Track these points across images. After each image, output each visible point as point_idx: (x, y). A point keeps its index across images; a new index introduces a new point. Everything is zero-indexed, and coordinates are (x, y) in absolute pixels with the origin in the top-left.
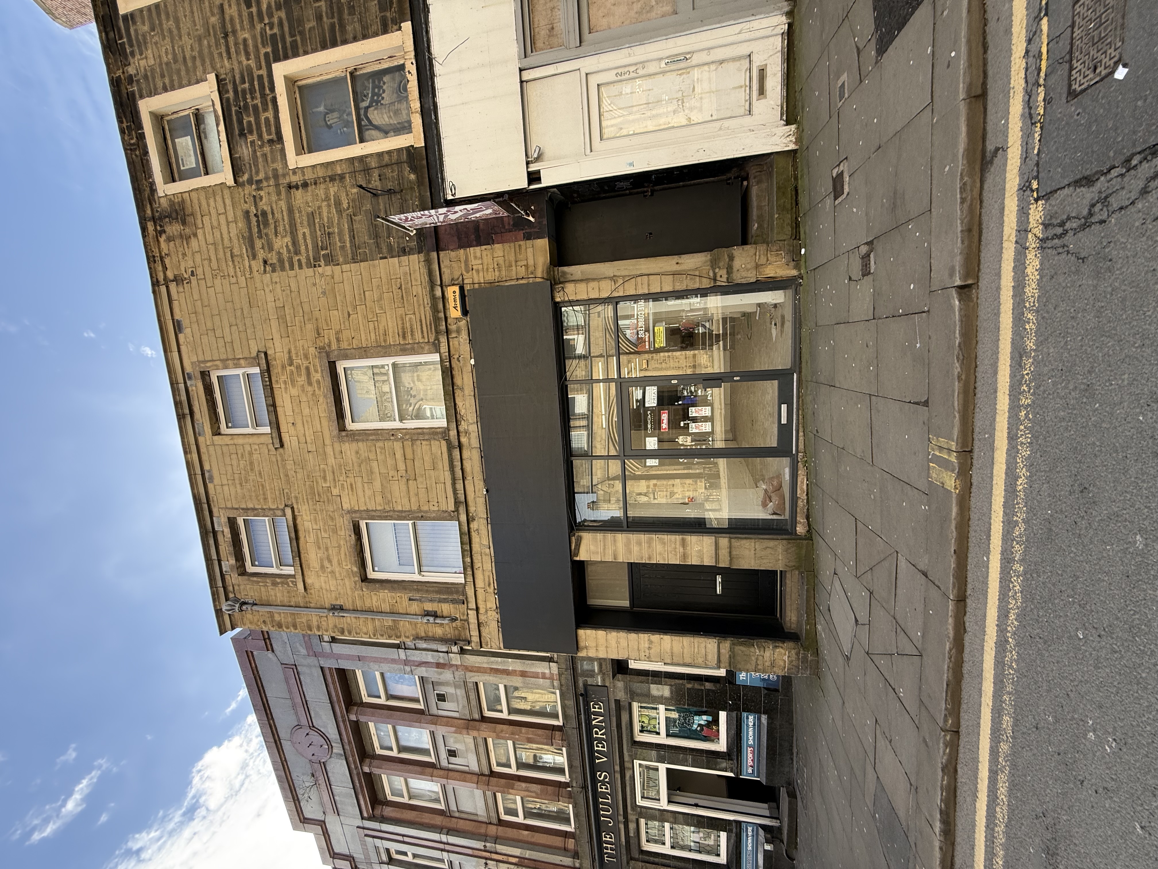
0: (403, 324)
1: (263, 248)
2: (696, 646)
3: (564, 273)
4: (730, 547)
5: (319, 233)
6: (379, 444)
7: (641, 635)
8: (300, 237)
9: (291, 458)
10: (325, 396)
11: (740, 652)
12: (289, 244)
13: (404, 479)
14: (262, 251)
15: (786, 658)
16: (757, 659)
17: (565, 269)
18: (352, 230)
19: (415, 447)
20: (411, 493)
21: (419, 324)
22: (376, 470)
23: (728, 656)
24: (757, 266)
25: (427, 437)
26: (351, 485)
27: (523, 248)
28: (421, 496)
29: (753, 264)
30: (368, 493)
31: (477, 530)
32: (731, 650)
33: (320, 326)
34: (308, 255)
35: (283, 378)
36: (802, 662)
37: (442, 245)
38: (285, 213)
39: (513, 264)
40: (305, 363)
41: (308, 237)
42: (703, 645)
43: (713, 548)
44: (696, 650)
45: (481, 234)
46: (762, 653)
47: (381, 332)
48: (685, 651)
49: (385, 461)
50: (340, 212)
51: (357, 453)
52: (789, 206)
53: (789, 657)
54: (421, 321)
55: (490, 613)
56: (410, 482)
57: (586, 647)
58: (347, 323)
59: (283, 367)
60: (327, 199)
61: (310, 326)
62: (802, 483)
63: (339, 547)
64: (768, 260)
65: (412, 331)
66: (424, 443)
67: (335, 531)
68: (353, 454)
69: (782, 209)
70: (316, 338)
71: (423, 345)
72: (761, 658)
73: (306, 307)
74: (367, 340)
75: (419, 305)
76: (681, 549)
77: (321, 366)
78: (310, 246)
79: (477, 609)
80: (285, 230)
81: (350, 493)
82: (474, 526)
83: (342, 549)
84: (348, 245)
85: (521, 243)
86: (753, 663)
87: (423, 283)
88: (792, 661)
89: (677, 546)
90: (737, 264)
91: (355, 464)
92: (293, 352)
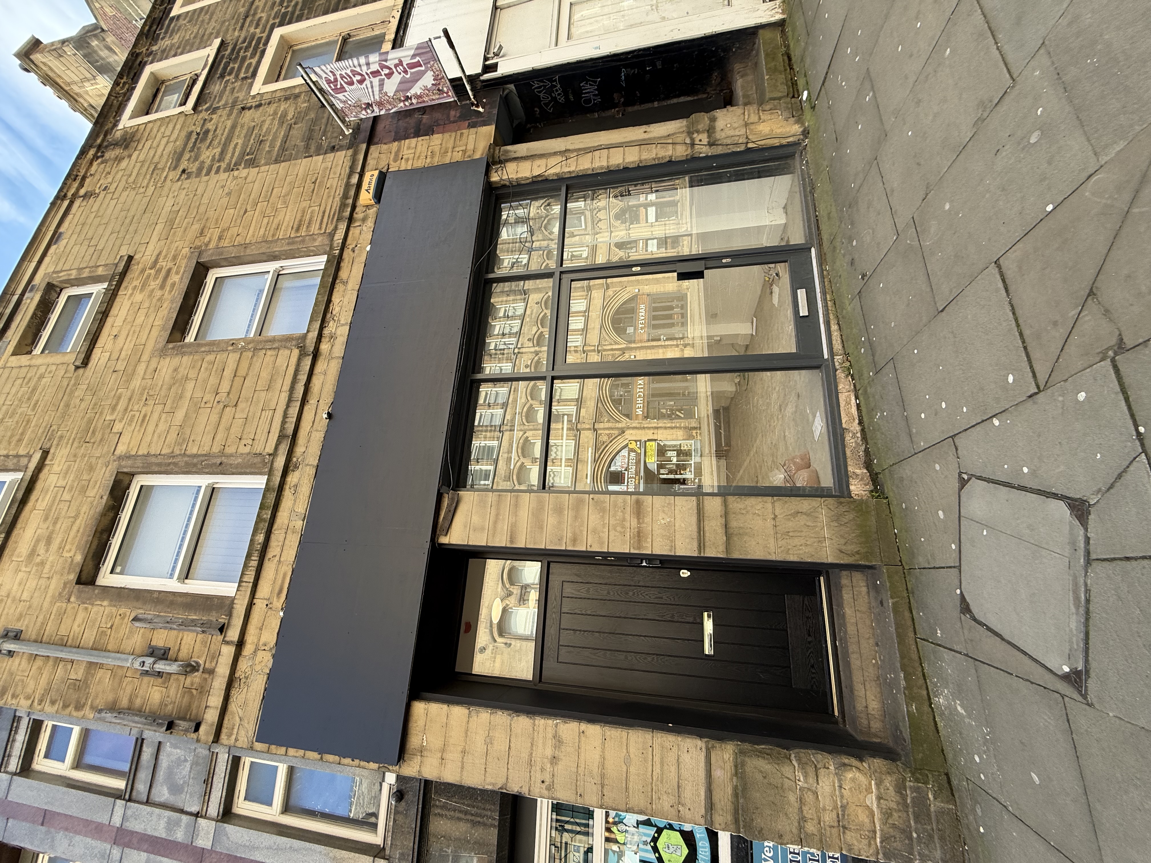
0: (302, 216)
1: (189, 160)
2: (657, 759)
3: (507, 152)
4: (726, 515)
5: (252, 141)
6: (210, 357)
7: (541, 722)
8: (232, 145)
9: (87, 382)
10: (172, 302)
11: (759, 777)
12: (217, 154)
13: (221, 405)
14: (186, 163)
15: (871, 800)
16: (801, 801)
17: (509, 148)
18: (286, 137)
19: (255, 359)
20: (221, 427)
21: (321, 214)
22: (188, 395)
23: (729, 790)
24: (746, 125)
25: (276, 345)
26: (145, 416)
27: (465, 135)
28: (233, 430)
29: (741, 122)
30: (162, 427)
31: (296, 486)
32: (739, 771)
33: (208, 225)
34: (231, 161)
35: (136, 283)
36: (917, 818)
37: (376, 140)
38: (227, 130)
39: (450, 150)
40: (170, 265)
41: (239, 147)
42: (671, 757)
43: (694, 519)
44: (657, 770)
45: (421, 127)
46: (811, 780)
47: (274, 226)
48: (632, 770)
49: (206, 381)
50: (281, 123)
51: (176, 370)
52: (782, 69)
53: (879, 798)
54: (324, 212)
55: (260, 654)
56: (228, 409)
57: (421, 750)
58: (239, 221)
59: (143, 271)
60: (275, 113)
61: (197, 227)
62: (848, 403)
63: (76, 517)
64: (760, 119)
65: (309, 223)
66: (269, 353)
67: (84, 490)
68: (170, 371)
69: (773, 71)
70: (197, 237)
71: (316, 237)
72: (809, 797)
73: (202, 209)
74: (253, 236)
75: (329, 197)
76: (634, 523)
77: (185, 267)
78: (237, 154)
79: (240, 644)
80: (219, 143)
81: (138, 428)
82: (292, 478)
83: (78, 522)
84: (276, 149)
85: (465, 131)
86: (793, 811)
87: (342, 176)
88: (887, 814)
89: (627, 517)
90: (720, 124)
91: (165, 387)
92: (163, 254)
